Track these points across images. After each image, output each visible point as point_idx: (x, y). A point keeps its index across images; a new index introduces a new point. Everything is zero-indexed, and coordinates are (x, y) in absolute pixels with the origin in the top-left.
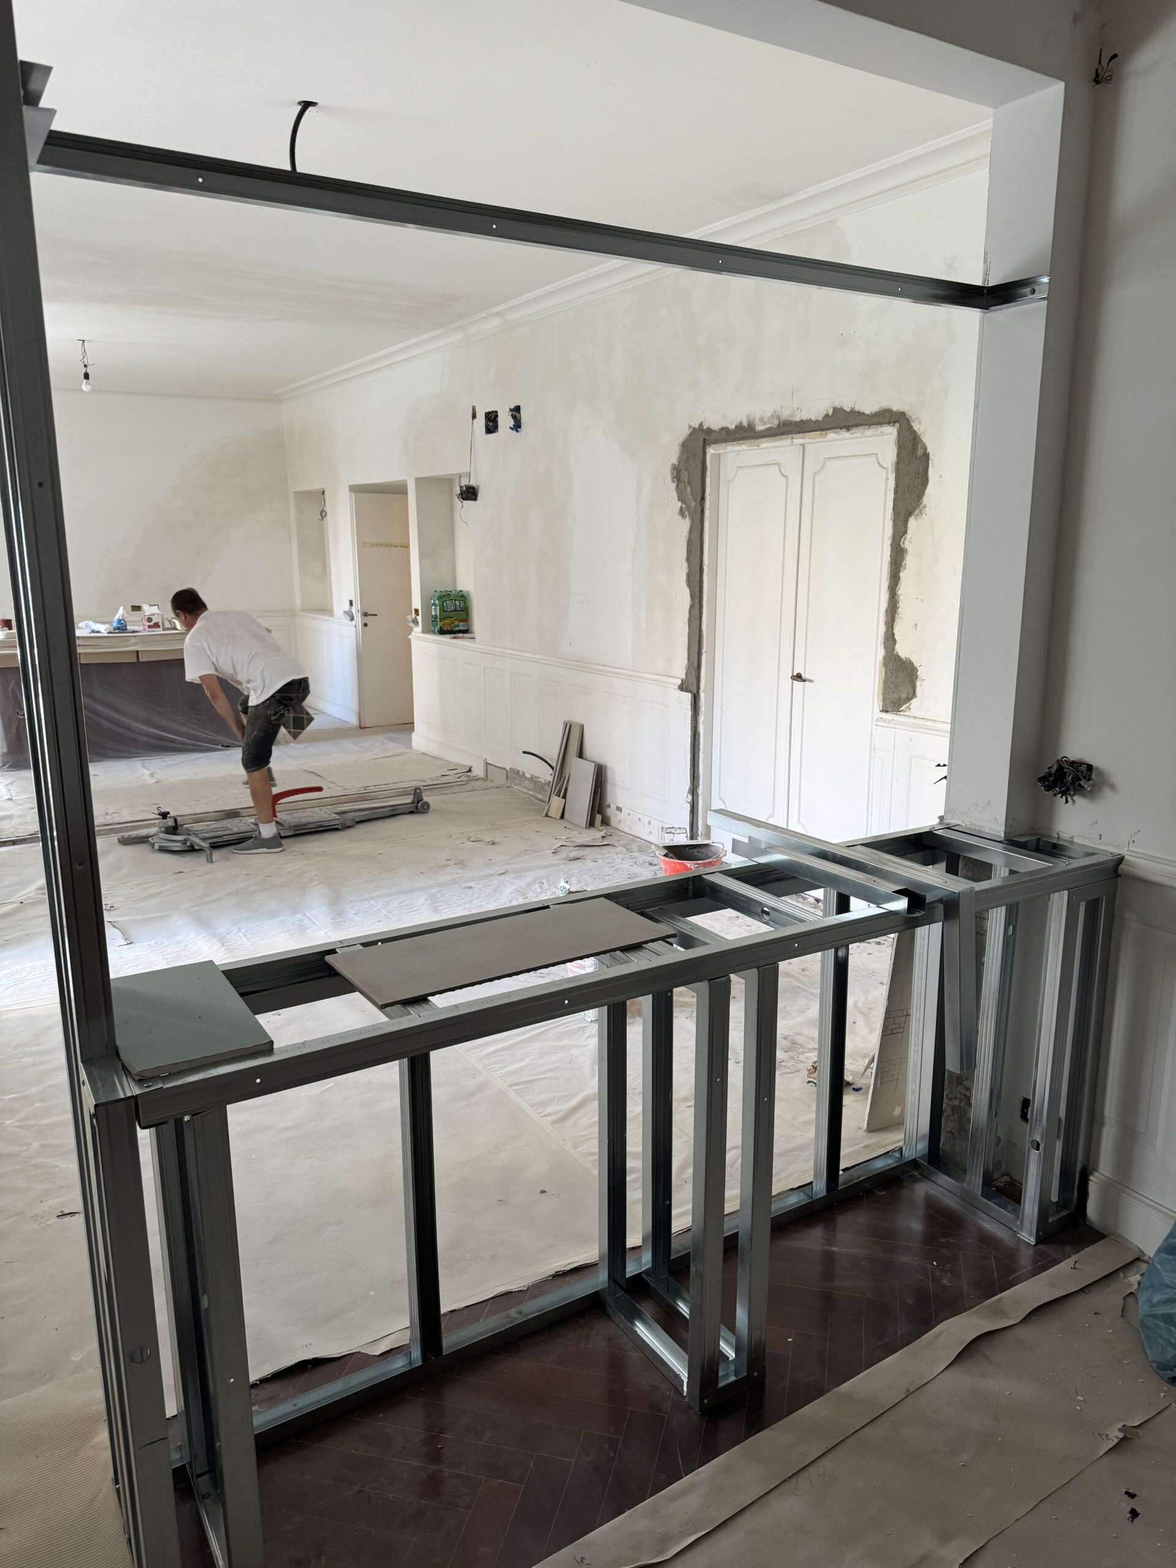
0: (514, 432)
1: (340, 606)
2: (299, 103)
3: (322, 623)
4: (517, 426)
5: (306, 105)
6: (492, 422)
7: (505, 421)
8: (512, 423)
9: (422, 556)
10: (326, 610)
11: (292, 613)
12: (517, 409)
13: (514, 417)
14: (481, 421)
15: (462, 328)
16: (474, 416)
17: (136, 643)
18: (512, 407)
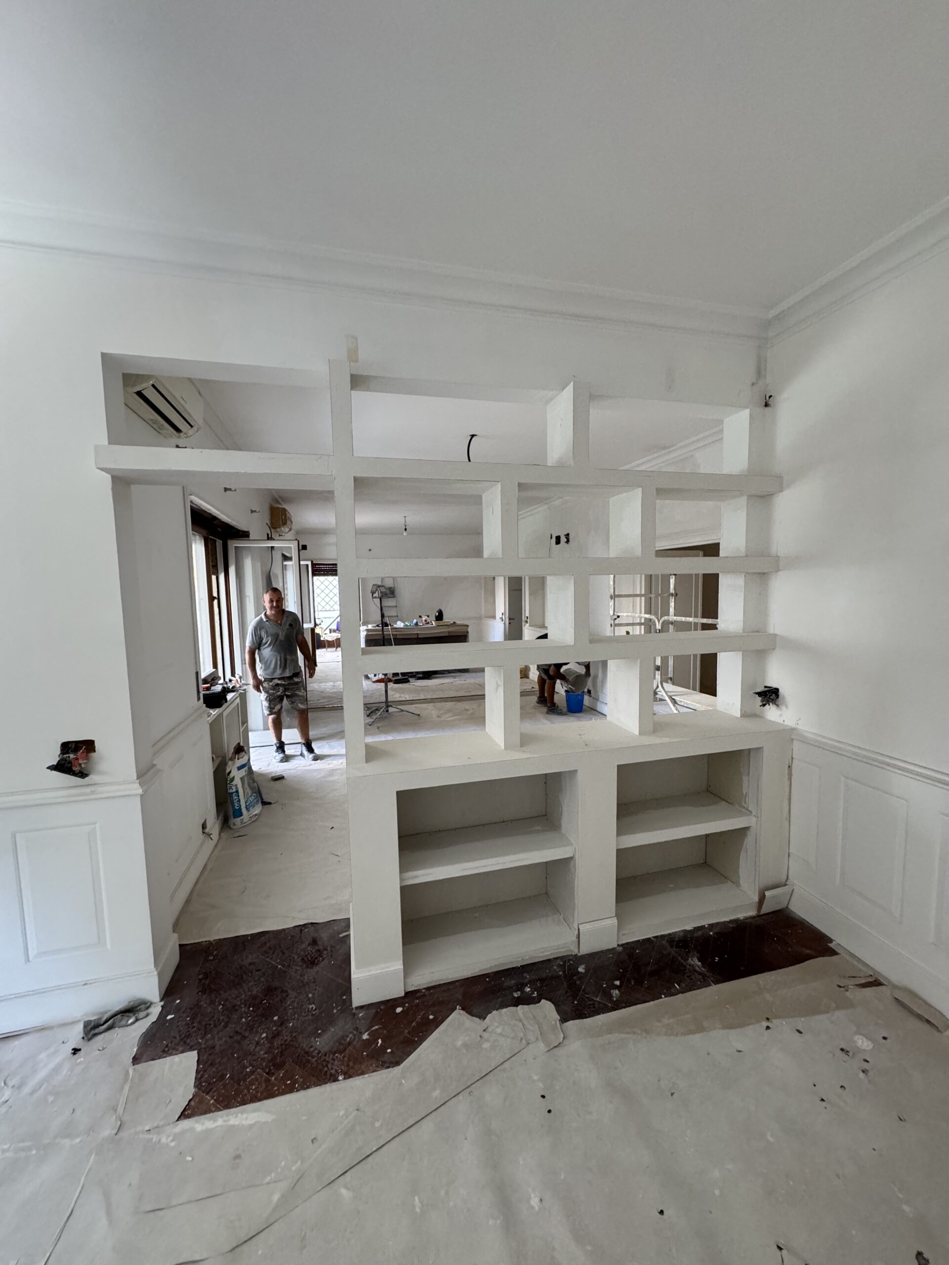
0: (566, 544)
1: (499, 615)
2: (470, 435)
3: (491, 622)
4: (568, 541)
5: (473, 436)
6: (558, 540)
7: (563, 539)
8: (566, 540)
9: (530, 594)
10: (494, 617)
11: (480, 618)
12: (568, 535)
13: (566, 538)
14: (554, 540)
15: (547, 503)
16: (551, 538)
17: (417, 631)
18: (566, 534)
